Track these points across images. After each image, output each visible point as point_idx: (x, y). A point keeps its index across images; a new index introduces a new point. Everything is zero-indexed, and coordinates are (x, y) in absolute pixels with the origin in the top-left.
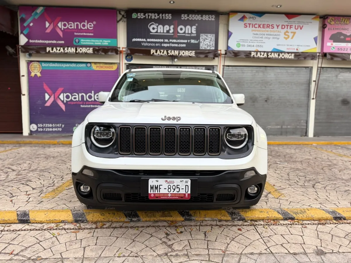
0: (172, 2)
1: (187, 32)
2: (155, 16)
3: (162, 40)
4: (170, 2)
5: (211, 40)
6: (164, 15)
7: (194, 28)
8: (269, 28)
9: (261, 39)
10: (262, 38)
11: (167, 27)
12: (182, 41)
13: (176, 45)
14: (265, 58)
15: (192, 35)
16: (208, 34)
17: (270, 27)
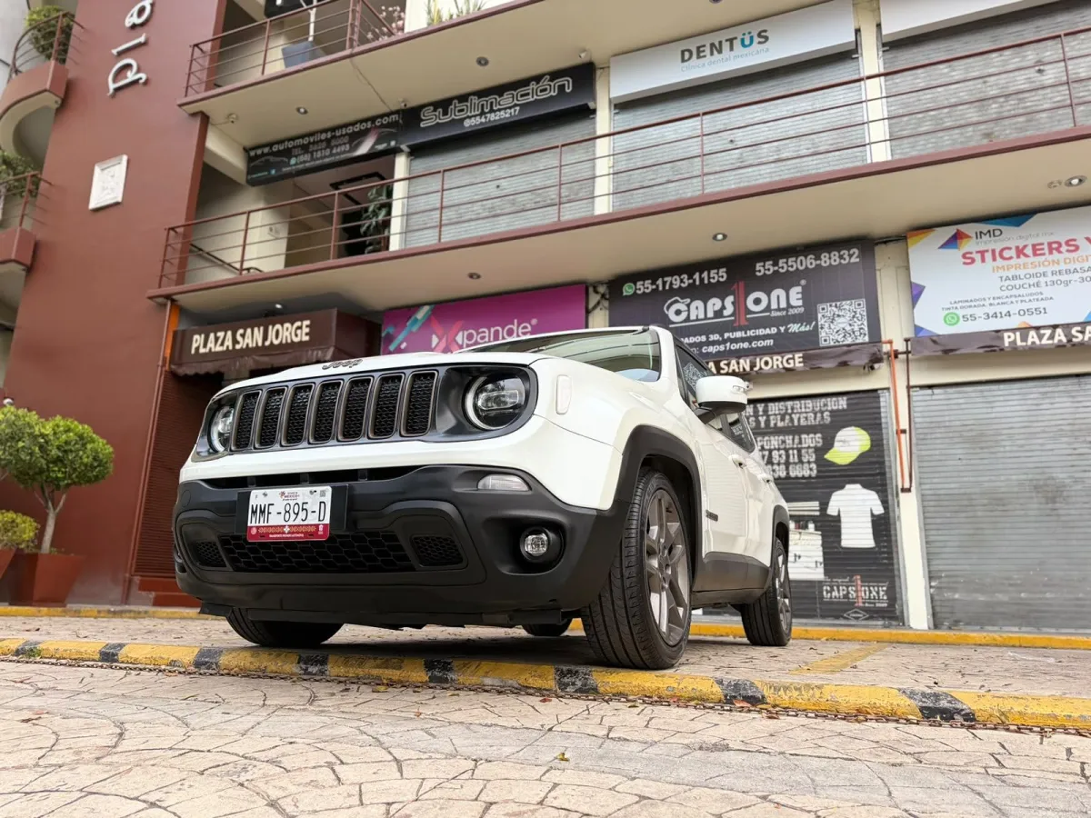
0: (720, 237)
1: (774, 306)
2: (682, 281)
3: (703, 338)
4: (715, 237)
5: (854, 317)
6: (705, 275)
7: (796, 292)
8: (1060, 252)
9: (1033, 290)
10: (1038, 285)
11: (714, 304)
12: (761, 332)
13: (746, 345)
14: (1060, 346)
15: (792, 312)
16: (844, 303)
17: (1064, 248)
